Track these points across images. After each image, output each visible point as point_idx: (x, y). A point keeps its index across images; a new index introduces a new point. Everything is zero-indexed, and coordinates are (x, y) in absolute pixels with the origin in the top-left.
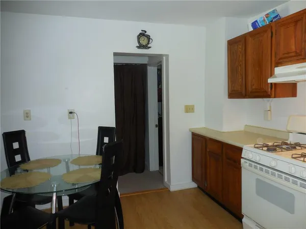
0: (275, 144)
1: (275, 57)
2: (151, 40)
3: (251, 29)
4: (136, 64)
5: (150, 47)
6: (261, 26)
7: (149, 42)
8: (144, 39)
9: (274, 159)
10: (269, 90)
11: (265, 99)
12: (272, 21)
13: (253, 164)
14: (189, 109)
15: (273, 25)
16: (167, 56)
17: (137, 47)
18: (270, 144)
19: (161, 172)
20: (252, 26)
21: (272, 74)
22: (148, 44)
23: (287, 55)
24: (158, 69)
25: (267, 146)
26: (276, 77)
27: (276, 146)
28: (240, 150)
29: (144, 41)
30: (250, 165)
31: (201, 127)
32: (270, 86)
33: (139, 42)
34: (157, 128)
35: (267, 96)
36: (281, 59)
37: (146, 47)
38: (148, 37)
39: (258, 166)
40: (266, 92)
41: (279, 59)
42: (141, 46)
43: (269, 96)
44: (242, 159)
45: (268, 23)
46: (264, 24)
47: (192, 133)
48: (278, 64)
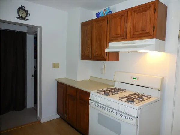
0: (108, 90)
1: (109, 36)
2: (28, 14)
3: (96, 17)
4: (18, 31)
5: (27, 20)
6: (101, 16)
7: (27, 15)
8: (23, 12)
9: (109, 101)
10: (106, 56)
11: (102, 61)
12: (107, 14)
13: (97, 103)
14: (56, 66)
15: (108, 16)
16: (41, 28)
17: (17, 18)
18: (105, 89)
19: (35, 109)
20: (96, 15)
21: (107, 47)
22: (26, 16)
23: (116, 36)
24: (35, 37)
25: (104, 91)
26: (109, 49)
27: (109, 91)
28: (88, 94)
29: (23, 14)
30: (95, 104)
31: (63, 77)
32: (106, 54)
33: (19, 14)
34: (34, 78)
35: (104, 60)
36: (112, 37)
37: (25, 19)
38: (27, 12)
39: (100, 105)
40: (103, 57)
41: (111, 38)
42: (20, 18)
43: (105, 60)
44: (89, 100)
45: (105, 15)
46: (103, 15)
47: (57, 81)
48: (111, 41)
